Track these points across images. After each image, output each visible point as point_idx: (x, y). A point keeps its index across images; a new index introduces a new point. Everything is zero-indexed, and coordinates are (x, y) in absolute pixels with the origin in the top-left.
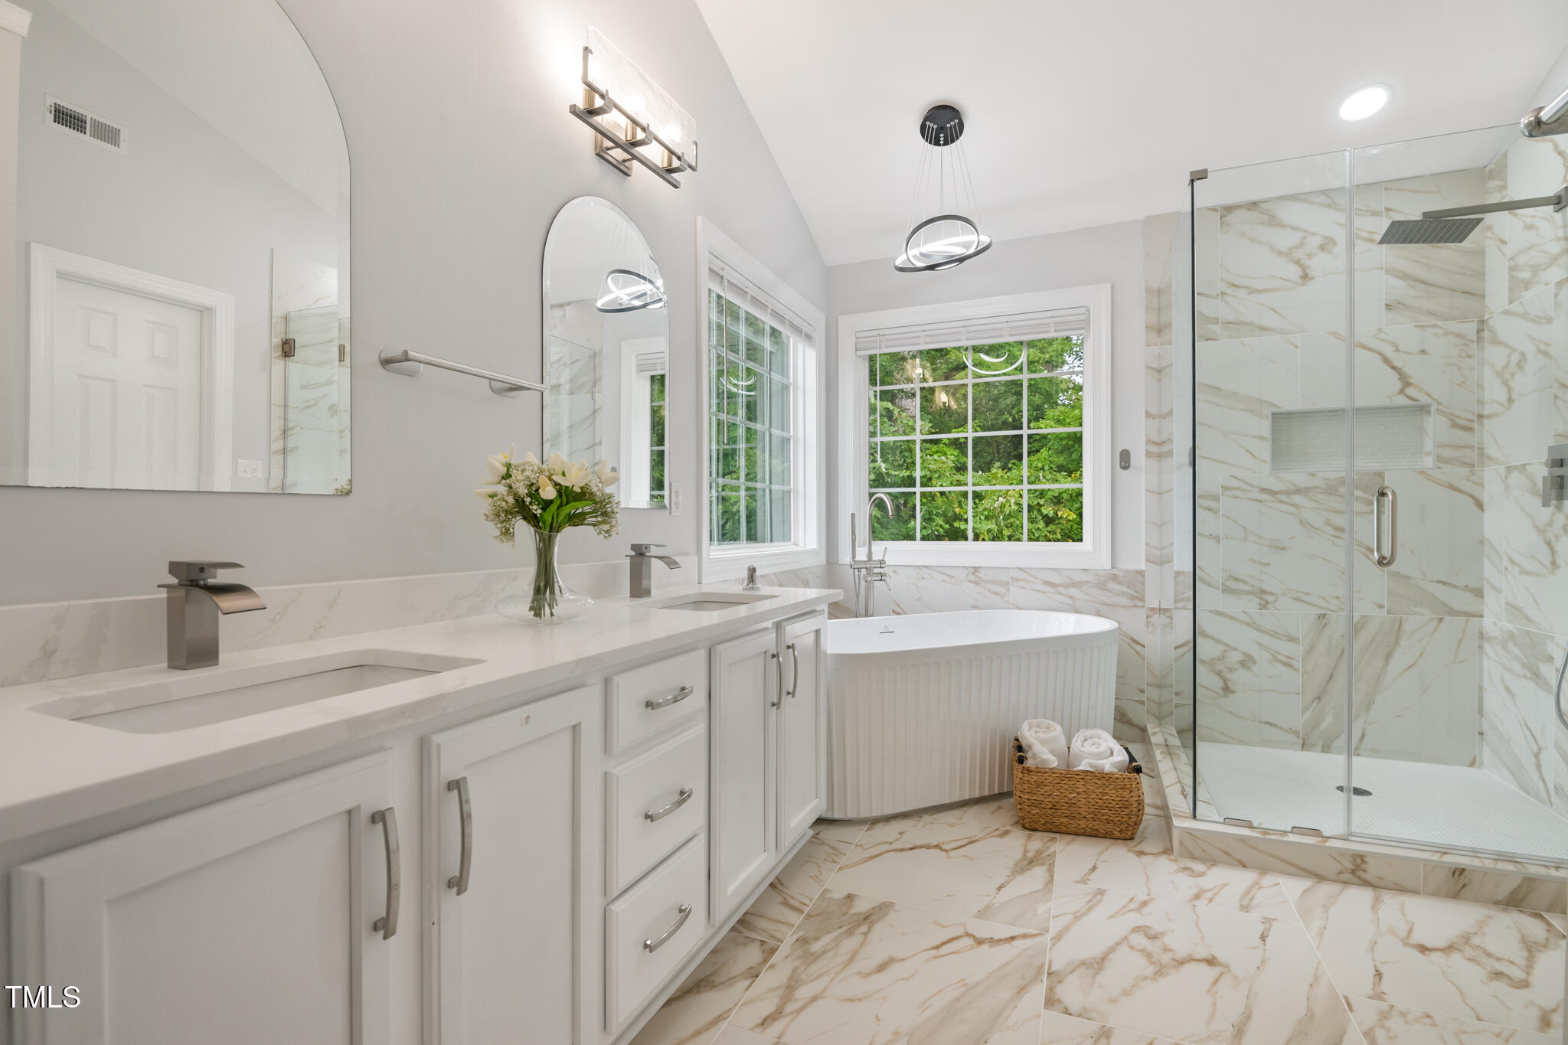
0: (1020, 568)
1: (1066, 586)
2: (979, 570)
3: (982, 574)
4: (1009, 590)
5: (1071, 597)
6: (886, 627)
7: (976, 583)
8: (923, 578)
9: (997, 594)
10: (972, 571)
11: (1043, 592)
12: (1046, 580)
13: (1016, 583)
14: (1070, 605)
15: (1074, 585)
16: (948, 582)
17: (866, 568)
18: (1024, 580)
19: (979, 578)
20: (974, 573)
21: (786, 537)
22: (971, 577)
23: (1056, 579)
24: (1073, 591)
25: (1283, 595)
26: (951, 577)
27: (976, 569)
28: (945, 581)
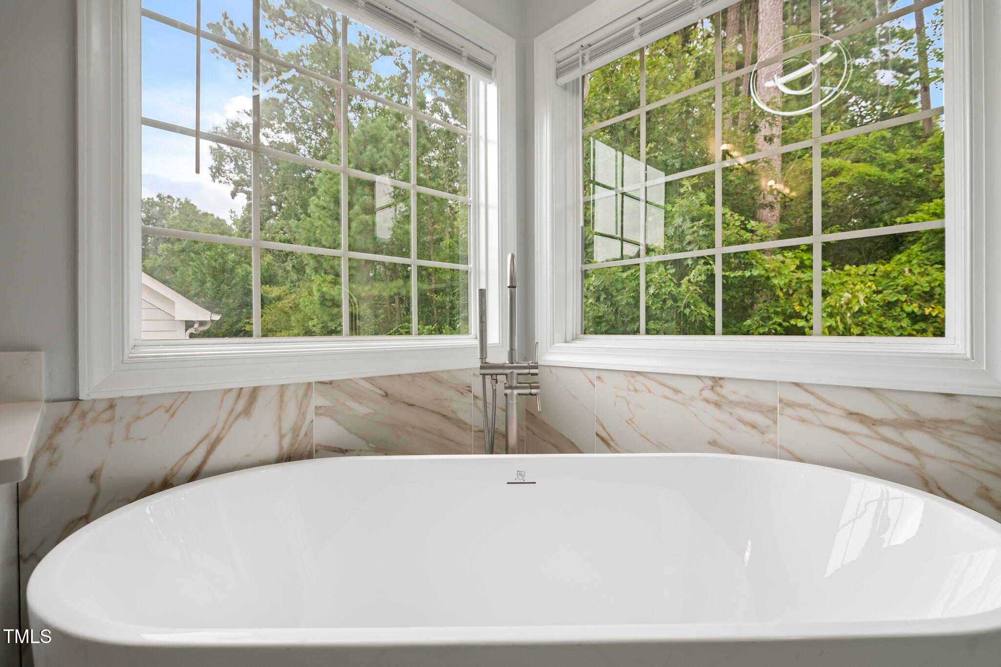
0: (797, 384)
1: (899, 425)
2: (721, 382)
3: (727, 390)
4: (775, 422)
5: (911, 449)
6: (520, 473)
7: (717, 404)
8: (636, 391)
9: (754, 427)
10: (709, 383)
11: (845, 433)
12: (854, 409)
13: (789, 411)
14: (907, 464)
15: (919, 424)
16: (673, 400)
17: (506, 375)
18: (806, 407)
19: (722, 396)
20: (712, 388)
22: (707, 394)
23: (874, 409)
24: (916, 438)
26: (677, 391)
27: (717, 381)
28: (667, 398)
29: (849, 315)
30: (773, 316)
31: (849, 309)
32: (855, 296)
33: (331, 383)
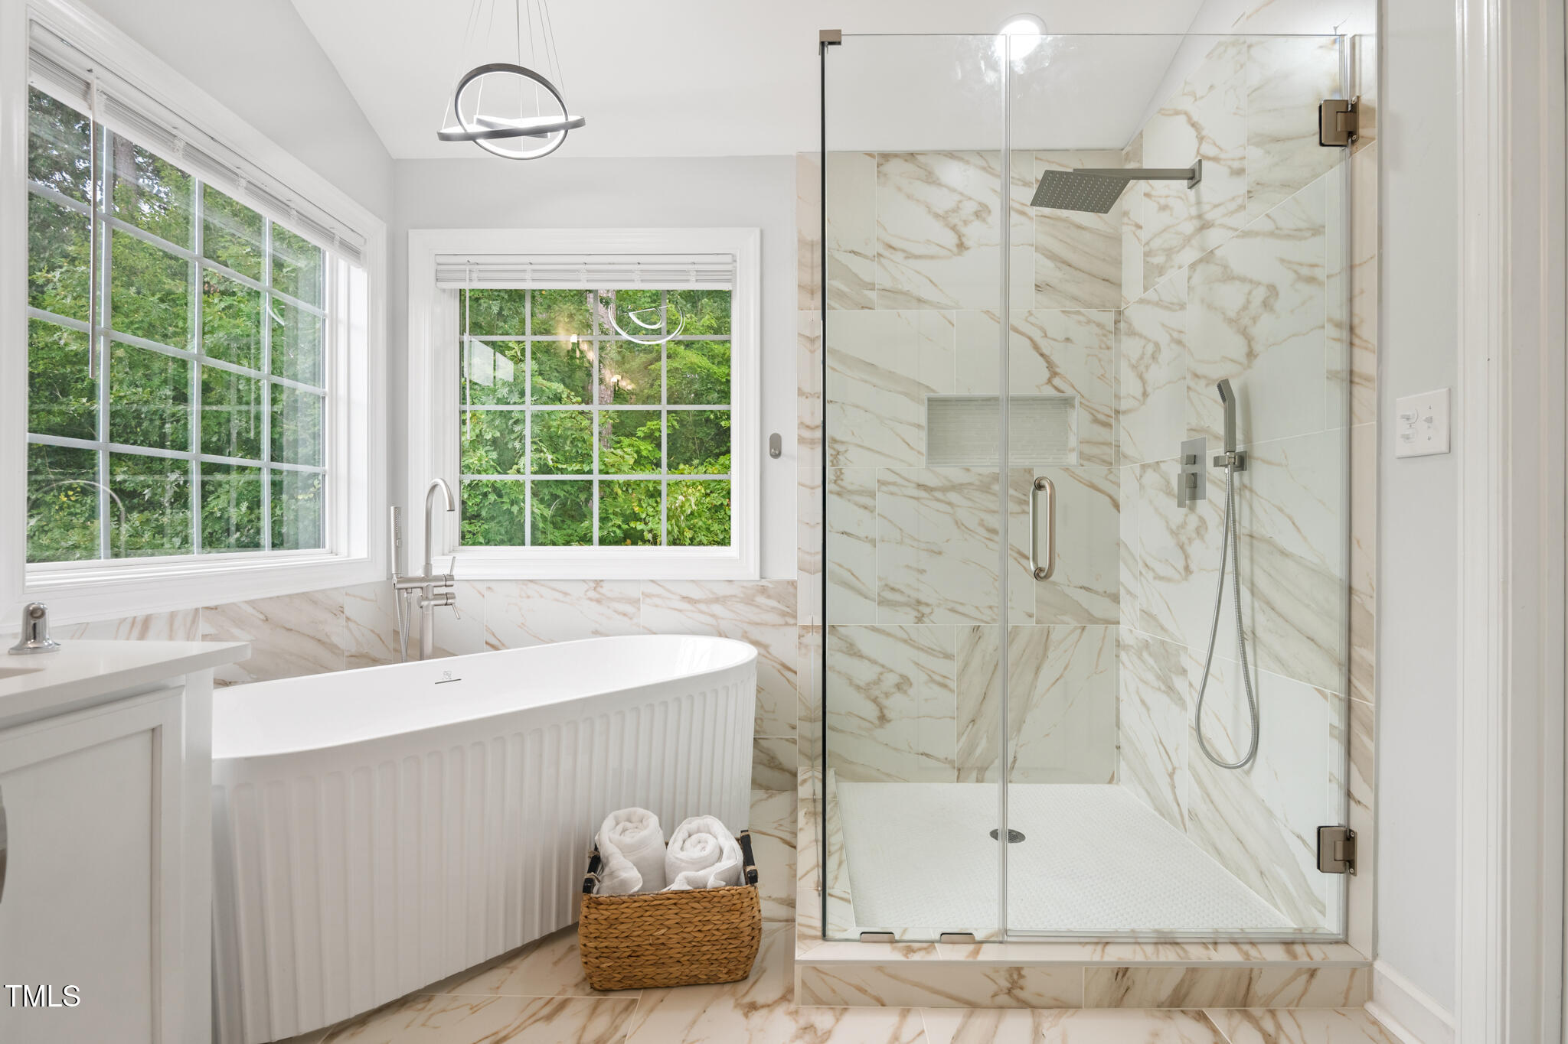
0: (652, 581)
1: (708, 602)
2: (602, 583)
3: (605, 589)
4: (639, 609)
5: (713, 616)
6: (446, 673)
7: (598, 601)
8: (528, 597)
9: (625, 615)
10: (593, 585)
11: (680, 611)
12: (685, 595)
13: (648, 600)
14: (711, 625)
15: (717, 600)
16: (563, 602)
17: (422, 588)
18: (658, 596)
19: (603, 595)
20: (595, 589)
21: (317, 543)
22: (592, 594)
23: (696, 593)
24: (717, 609)
25: (939, 605)
26: (566, 594)
27: (598, 583)
28: (557, 600)
29: (682, 518)
30: (612, 516)
31: (683, 512)
32: (688, 500)
33: (216, 608)
